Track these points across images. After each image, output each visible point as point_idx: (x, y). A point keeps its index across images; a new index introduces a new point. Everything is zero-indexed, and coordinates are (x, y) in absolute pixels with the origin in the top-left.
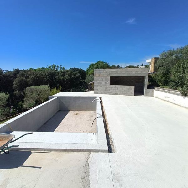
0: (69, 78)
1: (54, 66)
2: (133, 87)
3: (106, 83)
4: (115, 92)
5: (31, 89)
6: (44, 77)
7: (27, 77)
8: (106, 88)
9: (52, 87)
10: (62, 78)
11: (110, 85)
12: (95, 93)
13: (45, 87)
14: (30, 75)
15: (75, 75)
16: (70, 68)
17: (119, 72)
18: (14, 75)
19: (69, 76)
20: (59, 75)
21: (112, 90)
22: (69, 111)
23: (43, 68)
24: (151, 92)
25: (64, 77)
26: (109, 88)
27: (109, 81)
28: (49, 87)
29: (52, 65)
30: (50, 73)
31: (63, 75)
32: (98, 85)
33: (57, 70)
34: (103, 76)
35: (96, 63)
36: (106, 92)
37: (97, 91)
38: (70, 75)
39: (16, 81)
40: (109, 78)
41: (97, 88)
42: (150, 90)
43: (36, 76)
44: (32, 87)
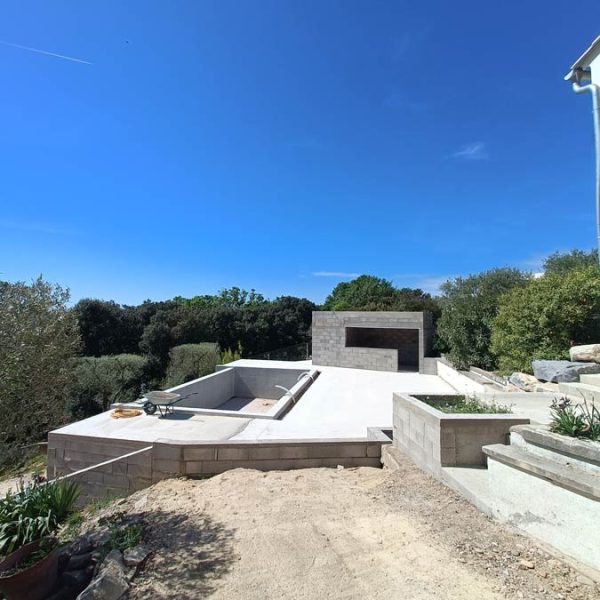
0: (267, 325)
1: (235, 292)
2: (394, 353)
3: (338, 342)
4: (357, 363)
5: (183, 351)
6: (208, 324)
7: (173, 323)
8: (338, 353)
9: (223, 347)
10: (248, 326)
11: (347, 346)
12: (313, 363)
13: (210, 347)
14: (179, 318)
15: (282, 319)
16: (278, 298)
17: (364, 320)
18: (144, 317)
19: (268, 322)
20: (244, 318)
21: (350, 359)
22: (254, 398)
23: (207, 297)
24: (432, 365)
25: (256, 323)
26: (344, 354)
27: (343, 339)
28: (218, 349)
29: (229, 288)
30: (223, 314)
31: (253, 320)
32: (320, 345)
33: (242, 302)
34: (331, 327)
35: (354, 282)
36: (337, 362)
37: (319, 360)
38: (270, 320)
39: (148, 331)
40: (344, 331)
41: (320, 352)
42: (431, 360)
43: (193, 321)
44: (185, 346)
